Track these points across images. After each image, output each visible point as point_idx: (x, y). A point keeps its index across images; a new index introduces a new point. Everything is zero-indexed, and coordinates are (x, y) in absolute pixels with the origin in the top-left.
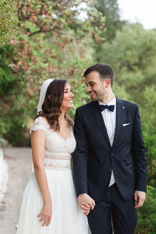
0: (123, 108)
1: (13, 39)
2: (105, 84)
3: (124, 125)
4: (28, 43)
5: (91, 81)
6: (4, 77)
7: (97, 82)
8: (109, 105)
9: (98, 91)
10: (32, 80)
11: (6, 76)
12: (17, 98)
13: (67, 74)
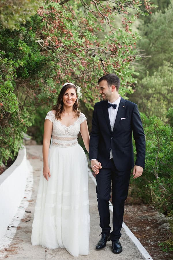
0: (124, 106)
1: (42, 8)
2: (111, 88)
3: (122, 119)
4: (60, 13)
5: (102, 87)
6: (30, 55)
7: (105, 88)
8: (113, 104)
9: (107, 94)
10: (64, 59)
11: (32, 54)
12: (45, 83)
13: (108, 52)
